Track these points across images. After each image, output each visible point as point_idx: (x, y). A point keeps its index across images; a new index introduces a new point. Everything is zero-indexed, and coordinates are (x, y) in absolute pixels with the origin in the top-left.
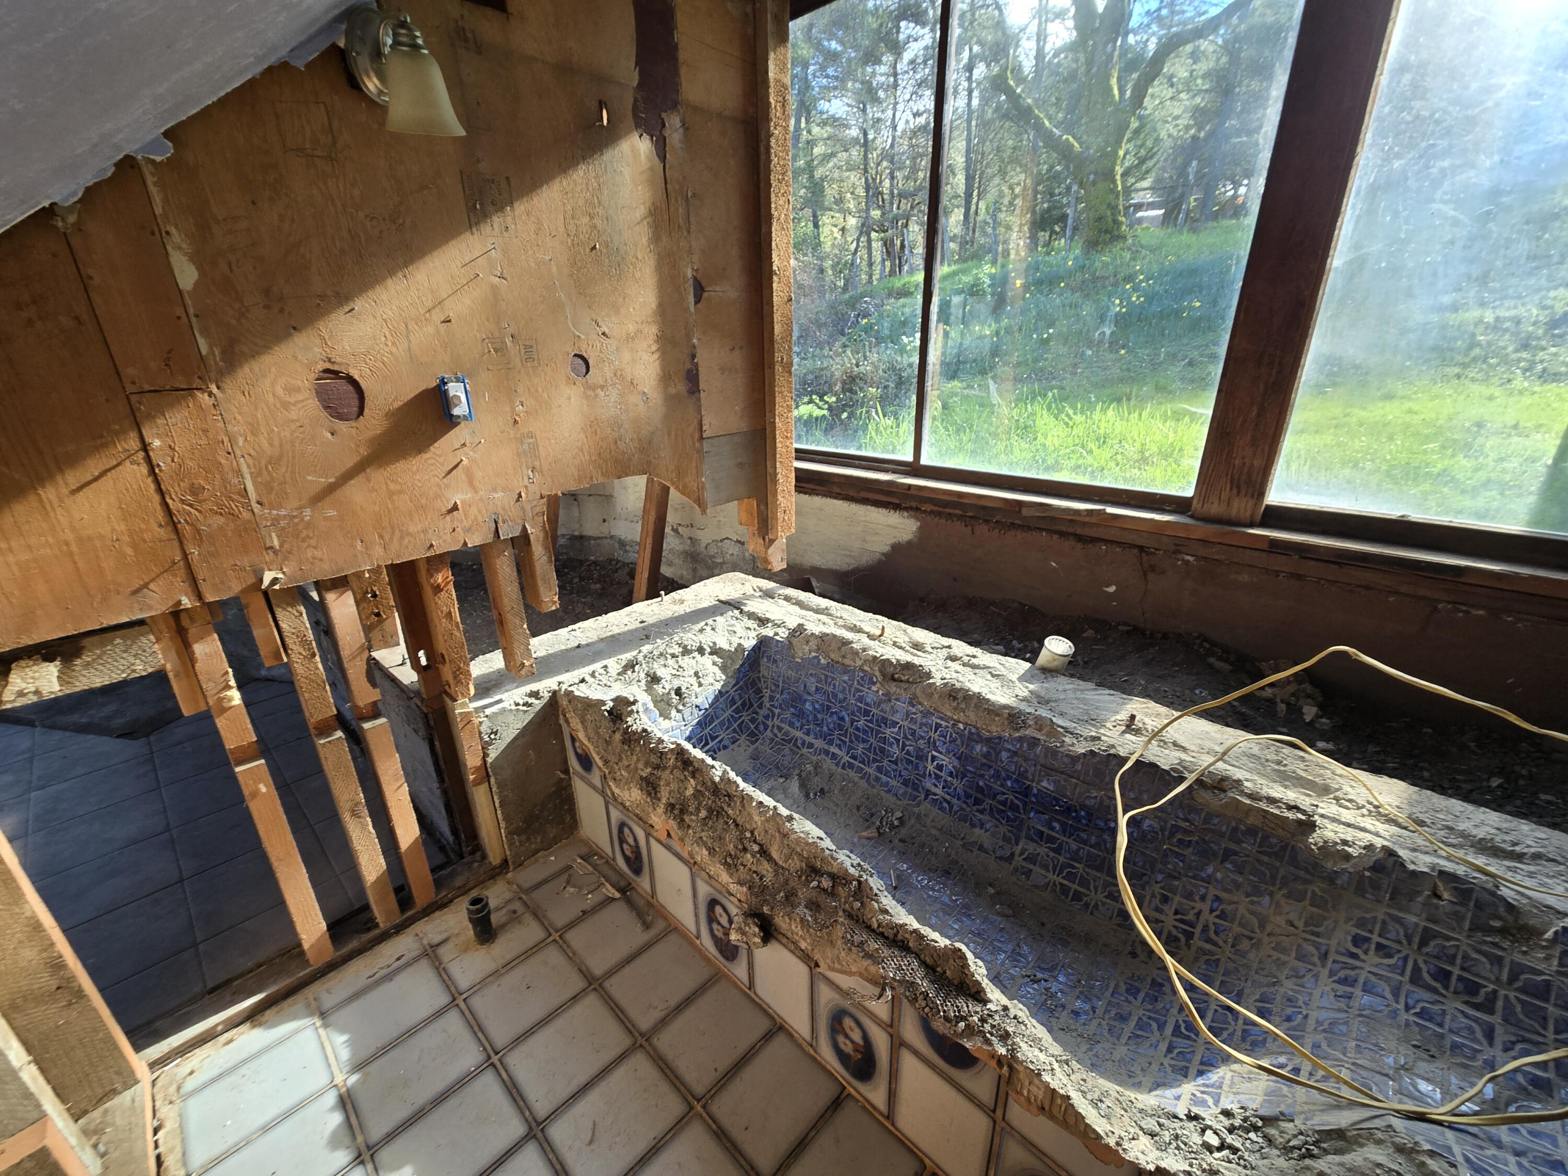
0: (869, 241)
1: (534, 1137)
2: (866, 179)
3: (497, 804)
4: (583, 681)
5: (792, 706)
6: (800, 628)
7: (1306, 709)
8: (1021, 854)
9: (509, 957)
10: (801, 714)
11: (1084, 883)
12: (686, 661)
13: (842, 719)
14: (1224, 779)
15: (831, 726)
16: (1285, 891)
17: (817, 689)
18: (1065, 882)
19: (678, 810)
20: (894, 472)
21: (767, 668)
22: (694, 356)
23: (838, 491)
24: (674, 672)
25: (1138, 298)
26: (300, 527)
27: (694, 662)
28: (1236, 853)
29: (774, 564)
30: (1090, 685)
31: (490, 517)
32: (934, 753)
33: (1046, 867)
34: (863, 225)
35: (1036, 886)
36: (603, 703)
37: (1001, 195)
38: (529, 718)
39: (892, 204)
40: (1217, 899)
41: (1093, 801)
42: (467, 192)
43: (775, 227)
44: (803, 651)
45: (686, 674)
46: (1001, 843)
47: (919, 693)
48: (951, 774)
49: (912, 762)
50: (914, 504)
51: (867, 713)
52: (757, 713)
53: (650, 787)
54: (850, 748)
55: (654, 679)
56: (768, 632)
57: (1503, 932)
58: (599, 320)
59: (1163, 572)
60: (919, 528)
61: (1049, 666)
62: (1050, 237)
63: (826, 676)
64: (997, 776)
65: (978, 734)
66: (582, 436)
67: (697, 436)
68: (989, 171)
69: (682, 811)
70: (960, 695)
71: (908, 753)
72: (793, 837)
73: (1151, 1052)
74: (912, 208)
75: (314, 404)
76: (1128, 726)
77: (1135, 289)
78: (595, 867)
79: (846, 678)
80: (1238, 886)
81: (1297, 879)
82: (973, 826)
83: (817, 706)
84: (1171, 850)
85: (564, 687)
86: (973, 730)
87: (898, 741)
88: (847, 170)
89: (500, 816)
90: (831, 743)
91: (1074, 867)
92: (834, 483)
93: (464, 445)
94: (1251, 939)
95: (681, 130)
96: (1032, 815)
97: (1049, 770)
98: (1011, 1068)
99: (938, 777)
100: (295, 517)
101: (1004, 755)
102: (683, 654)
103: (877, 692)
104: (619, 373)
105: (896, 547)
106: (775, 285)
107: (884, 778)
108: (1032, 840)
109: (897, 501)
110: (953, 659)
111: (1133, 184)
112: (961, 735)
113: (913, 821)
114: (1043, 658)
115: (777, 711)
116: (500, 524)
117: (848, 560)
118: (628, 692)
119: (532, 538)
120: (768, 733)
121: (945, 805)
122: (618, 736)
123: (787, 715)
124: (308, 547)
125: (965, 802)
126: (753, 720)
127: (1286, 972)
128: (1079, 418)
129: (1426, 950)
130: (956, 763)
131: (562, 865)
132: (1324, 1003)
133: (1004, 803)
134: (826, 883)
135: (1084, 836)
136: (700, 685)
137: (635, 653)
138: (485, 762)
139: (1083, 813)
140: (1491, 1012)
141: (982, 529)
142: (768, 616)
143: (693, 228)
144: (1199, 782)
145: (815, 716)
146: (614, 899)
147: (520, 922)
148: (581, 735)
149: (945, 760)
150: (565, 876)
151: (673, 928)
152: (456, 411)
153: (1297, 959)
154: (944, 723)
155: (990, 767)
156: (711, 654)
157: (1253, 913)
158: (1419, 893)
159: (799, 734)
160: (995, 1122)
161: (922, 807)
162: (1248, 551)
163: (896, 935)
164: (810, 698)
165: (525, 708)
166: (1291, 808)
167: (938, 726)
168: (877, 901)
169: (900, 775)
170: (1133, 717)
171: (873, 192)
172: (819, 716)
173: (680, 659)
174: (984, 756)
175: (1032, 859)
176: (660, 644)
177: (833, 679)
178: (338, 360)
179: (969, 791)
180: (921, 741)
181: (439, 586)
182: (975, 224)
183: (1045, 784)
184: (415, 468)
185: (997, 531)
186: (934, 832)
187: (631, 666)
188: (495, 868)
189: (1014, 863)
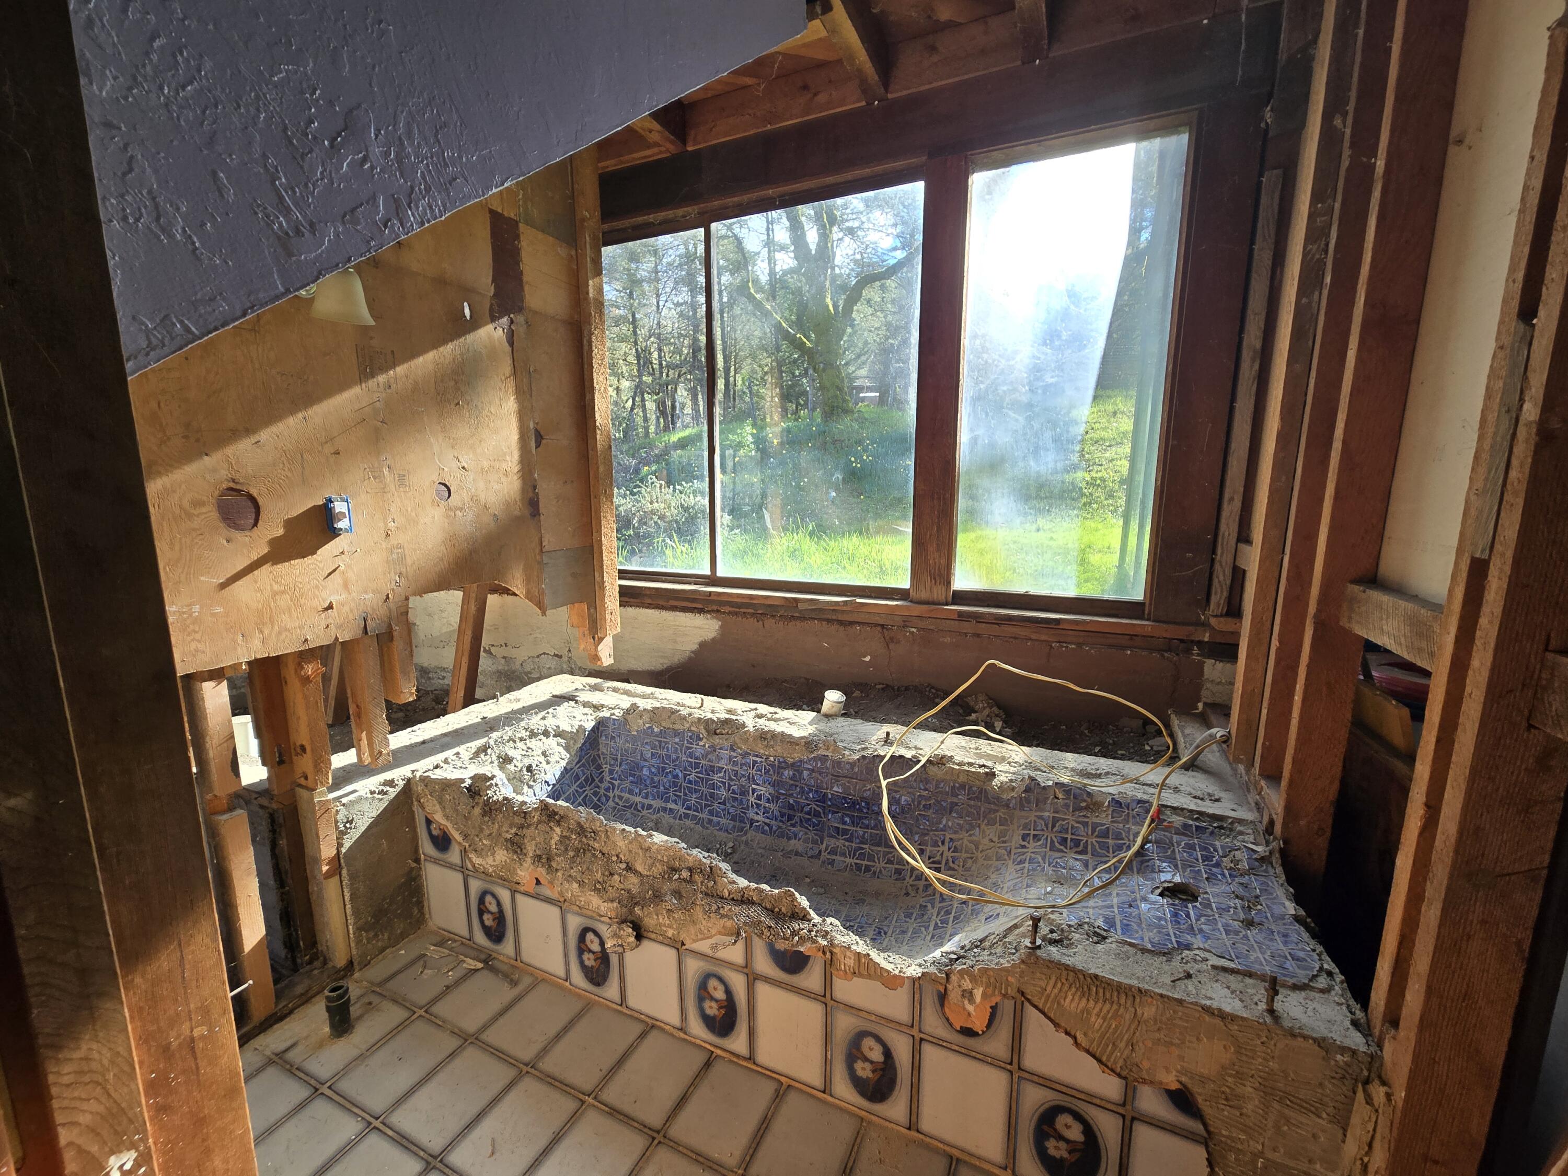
0: (643, 400)
1: (434, 1168)
2: (637, 350)
3: (347, 898)
4: (437, 767)
5: (631, 775)
6: (634, 706)
7: (996, 724)
8: (826, 849)
9: (372, 1040)
10: (639, 781)
11: (871, 858)
12: (533, 743)
13: (676, 776)
14: (943, 757)
15: (667, 785)
16: (986, 821)
17: (652, 754)
18: (858, 861)
19: (545, 859)
20: (695, 584)
21: (605, 746)
22: (535, 487)
23: (649, 601)
24: (524, 753)
25: (868, 457)
26: (188, 622)
27: (541, 743)
28: (957, 804)
29: (603, 660)
30: (860, 721)
31: (360, 615)
32: (754, 786)
33: (844, 855)
34: (637, 387)
35: (839, 870)
36: (463, 781)
37: (754, 371)
38: (382, 806)
39: (661, 373)
40: (951, 839)
41: (868, 793)
42: (360, 359)
43: (597, 395)
44: (637, 725)
45: (534, 753)
46: (810, 845)
47: (738, 741)
48: (768, 801)
49: (737, 799)
50: (715, 608)
51: (697, 765)
52: (598, 787)
53: (516, 846)
54: (685, 801)
55: (506, 760)
56: (606, 714)
57: (1087, 808)
58: (460, 458)
59: (898, 642)
60: (721, 627)
61: (830, 712)
62: (797, 408)
63: (660, 742)
64: (802, 792)
65: (785, 762)
66: (443, 548)
67: (537, 551)
68: (742, 353)
69: (549, 859)
70: (769, 736)
71: (734, 792)
72: (654, 848)
73: (922, 942)
74: (679, 376)
75: (215, 515)
76: (886, 742)
77: (865, 450)
78: (451, 949)
79: (677, 740)
80: (961, 827)
81: (990, 811)
82: (789, 839)
83: (653, 770)
84: (920, 815)
85: (418, 774)
86: (781, 760)
87: (724, 783)
88: (619, 342)
89: (349, 911)
90: (667, 800)
91: (863, 849)
92: (646, 595)
93: (342, 553)
94: (972, 858)
95: (525, 326)
96: (830, 816)
97: (837, 777)
98: (831, 952)
99: (758, 806)
100: (184, 613)
101: (805, 773)
102: (530, 737)
103: (704, 746)
104: (475, 498)
105: (703, 645)
106: (598, 437)
107: (715, 819)
108: (832, 836)
109: (700, 606)
110: (760, 716)
111: (853, 372)
112: (773, 766)
113: (742, 847)
114: (826, 707)
115: (616, 783)
116: (369, 622)
117: (662, 661)
118: (486, 770)
119: (395, 634)
120: (611, 803)
121: (767, 828)
122: (477, 811)
123: (627, 784)
124: (193, 640)
125: (781, 821)
126: (595, 794)
127: (992, 870)
128: (832, 544)
129: (1055, 829)
130: (771, 790)
131: (413, 955)
132: (1011, 877)
133: (809, 813)
134: (685, 874)
135: (866, 822)
136: (548, 763)
137: (486, 739)
138: (338, 852)
139: (863, 804)
140: (1086, 853)
141: (770, 622)
142: (602, 702)
143: (534, 393)
144: (929, 761)
145: (652, 779)
146: (476, 970)
147: (378, 1010)
148: (439, 817)
149: (763, 790)
150: (421, 962)
151: (540, 979)
152: (340, 525)
153: (997, 860)
154: (759, 760)
155: (796, 786)
156: (555, 736)
157: (971, 842)
158: (1048, 798)
159: (638, 799)
160: (826, 1005)
161: (749, 835)
162: (948, 622)
163: (743, 897)
164: (647, 764)
165: (380, 796)
166: (981, 766)
167: (755, 762)
168: (726, 877)
169: (729, 813)
170: (888, 734)
171: (643, 360)
172: (656, 779)
173: (528, 741)
174: (791, 779)
175: (833, 852)
176: (508, 732)
177: (666, 743)
178: (241, 481)
179: (784, 810)
180: (743, 779)
181: (308, 677)
182: (734, 393)
183: (835, 789)
184: (298, 572)
185: (781, 623)
186: (760, 851)
187: (484, 749)
188: (339, 971)
189: (822, 858)
